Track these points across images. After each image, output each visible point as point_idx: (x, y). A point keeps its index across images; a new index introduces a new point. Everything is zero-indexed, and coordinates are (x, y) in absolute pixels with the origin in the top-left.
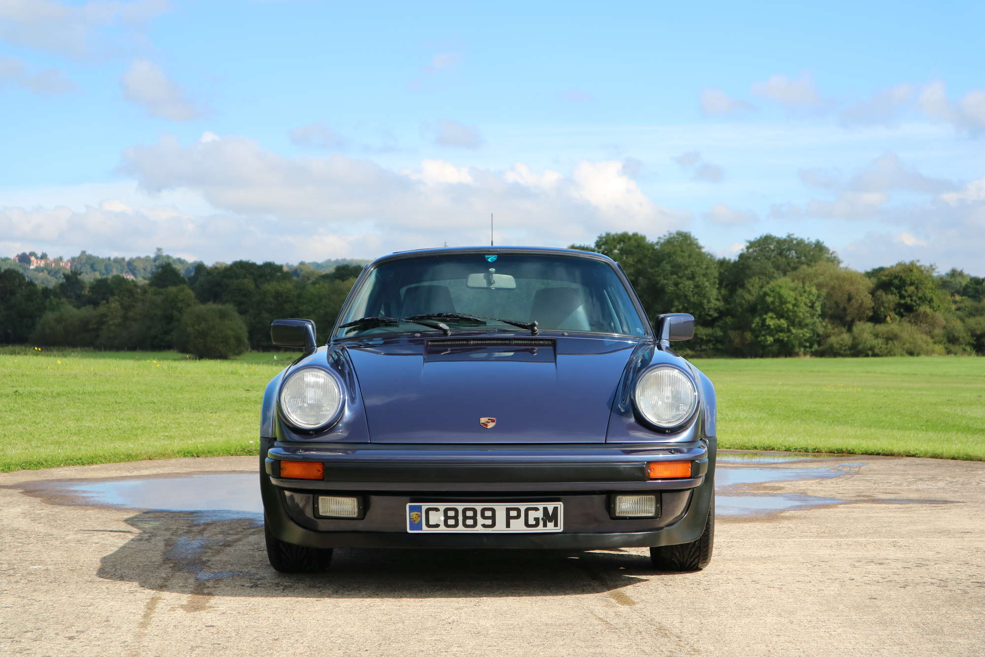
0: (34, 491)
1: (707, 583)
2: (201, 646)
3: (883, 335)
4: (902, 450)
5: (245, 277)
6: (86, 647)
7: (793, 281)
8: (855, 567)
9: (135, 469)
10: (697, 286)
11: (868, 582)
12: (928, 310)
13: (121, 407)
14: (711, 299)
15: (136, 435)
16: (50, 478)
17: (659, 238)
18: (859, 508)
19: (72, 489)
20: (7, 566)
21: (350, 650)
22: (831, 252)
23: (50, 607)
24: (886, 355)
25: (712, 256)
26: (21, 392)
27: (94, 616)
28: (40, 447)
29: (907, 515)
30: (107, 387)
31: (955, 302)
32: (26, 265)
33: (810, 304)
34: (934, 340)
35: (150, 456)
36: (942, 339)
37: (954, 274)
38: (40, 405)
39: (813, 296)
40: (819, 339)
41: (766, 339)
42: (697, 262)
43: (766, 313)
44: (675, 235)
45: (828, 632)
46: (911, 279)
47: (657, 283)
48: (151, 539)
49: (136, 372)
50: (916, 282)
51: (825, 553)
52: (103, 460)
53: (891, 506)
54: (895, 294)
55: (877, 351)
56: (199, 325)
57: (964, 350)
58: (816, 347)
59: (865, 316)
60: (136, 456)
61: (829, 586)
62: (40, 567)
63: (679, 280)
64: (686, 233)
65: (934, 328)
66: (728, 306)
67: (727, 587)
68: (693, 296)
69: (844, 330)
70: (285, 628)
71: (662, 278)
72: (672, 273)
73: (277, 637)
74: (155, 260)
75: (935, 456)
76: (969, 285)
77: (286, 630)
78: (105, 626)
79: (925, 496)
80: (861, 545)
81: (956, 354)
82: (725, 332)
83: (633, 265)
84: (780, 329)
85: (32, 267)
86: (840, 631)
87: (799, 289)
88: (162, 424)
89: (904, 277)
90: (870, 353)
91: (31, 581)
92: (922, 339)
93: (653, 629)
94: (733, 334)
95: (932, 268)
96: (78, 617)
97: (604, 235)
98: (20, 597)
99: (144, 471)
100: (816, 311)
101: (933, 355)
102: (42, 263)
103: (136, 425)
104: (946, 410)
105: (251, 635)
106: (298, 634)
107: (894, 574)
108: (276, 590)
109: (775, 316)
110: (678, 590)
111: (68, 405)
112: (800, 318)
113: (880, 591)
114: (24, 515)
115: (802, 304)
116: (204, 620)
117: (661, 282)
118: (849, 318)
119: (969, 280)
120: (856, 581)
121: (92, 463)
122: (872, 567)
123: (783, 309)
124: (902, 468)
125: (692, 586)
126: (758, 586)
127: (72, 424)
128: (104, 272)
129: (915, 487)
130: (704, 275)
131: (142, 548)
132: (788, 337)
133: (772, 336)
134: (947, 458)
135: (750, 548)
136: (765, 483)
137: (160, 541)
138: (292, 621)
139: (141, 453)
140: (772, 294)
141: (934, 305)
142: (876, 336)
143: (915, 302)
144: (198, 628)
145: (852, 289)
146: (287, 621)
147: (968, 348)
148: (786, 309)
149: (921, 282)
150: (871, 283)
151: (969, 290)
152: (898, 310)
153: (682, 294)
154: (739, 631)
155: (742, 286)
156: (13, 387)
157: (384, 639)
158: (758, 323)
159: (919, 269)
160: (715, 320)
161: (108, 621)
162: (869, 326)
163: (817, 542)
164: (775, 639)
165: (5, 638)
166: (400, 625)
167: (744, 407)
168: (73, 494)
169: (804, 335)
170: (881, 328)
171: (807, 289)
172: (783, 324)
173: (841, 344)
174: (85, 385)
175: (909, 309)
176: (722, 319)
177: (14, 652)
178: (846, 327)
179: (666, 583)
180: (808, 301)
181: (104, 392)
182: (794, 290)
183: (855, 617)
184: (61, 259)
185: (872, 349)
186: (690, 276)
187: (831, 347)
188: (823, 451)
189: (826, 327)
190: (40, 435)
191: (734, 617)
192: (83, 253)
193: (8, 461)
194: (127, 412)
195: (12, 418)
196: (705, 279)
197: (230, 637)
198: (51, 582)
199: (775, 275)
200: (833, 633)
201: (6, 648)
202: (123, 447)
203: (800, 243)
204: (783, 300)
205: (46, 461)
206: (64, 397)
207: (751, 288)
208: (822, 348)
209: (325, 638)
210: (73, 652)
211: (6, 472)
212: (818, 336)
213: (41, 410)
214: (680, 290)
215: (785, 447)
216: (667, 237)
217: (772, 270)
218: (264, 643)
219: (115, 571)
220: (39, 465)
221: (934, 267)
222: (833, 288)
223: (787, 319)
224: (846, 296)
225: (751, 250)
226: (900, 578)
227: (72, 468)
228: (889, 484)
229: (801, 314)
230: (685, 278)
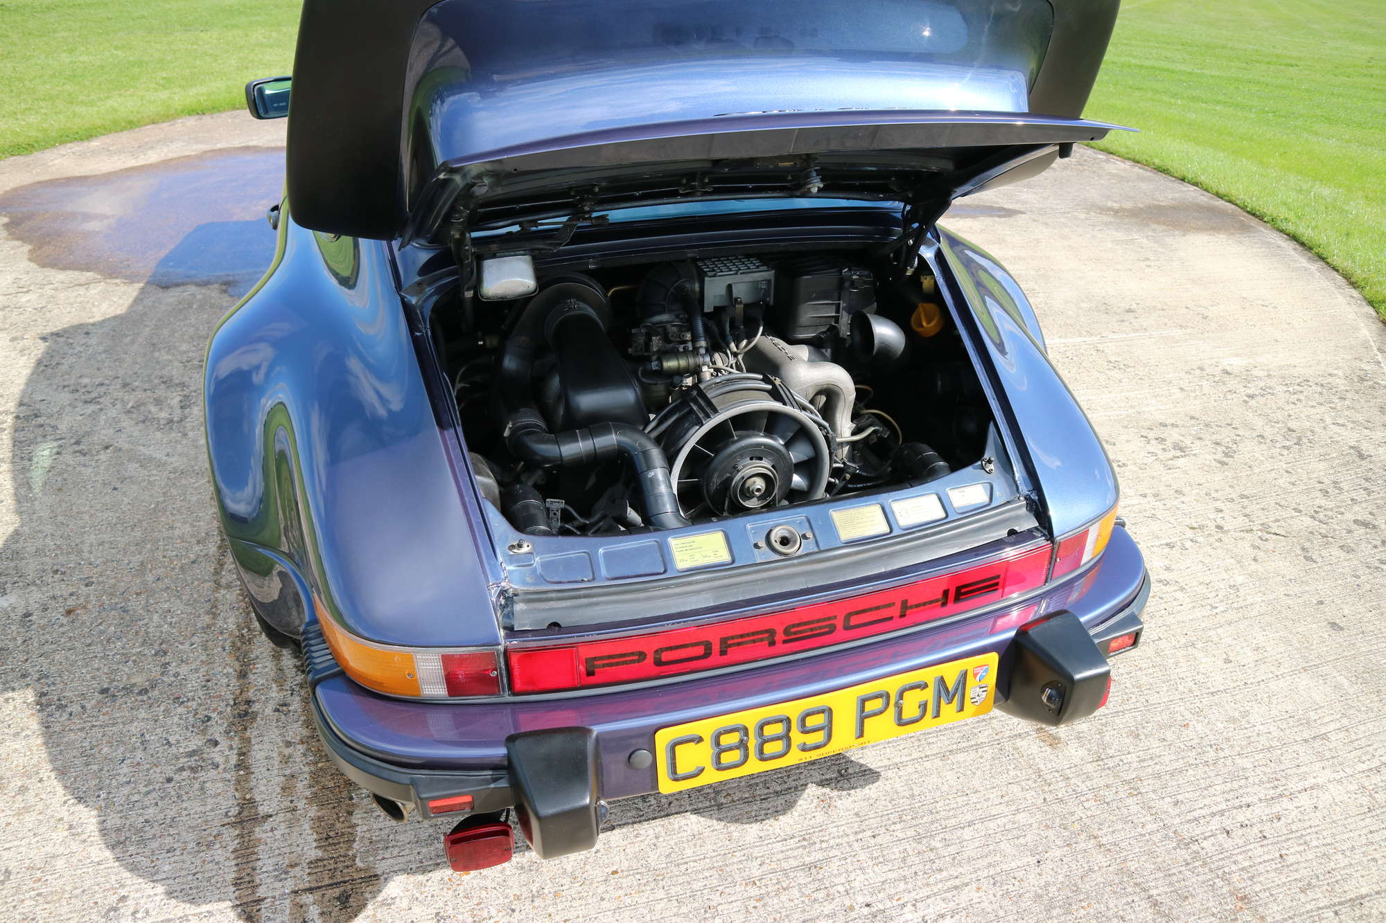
52: (103, 132)
60: (139, 121)
139: (143, 117)
205: (37, 142)
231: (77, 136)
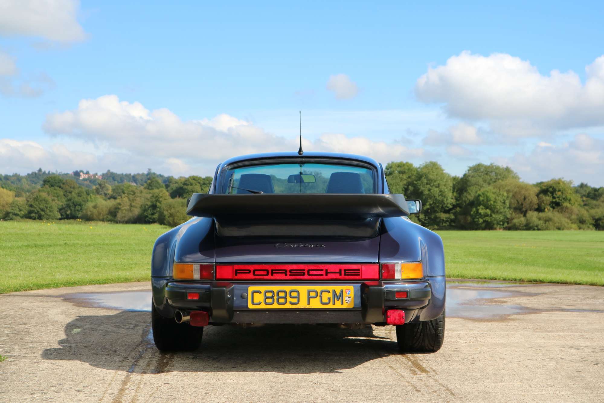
0: (70, 299)
1: (472, 360)
2: (160, 397)
3: (543, 218)
4: (572, 281)
5: (196, 185)
6: (88, 397)
7: (494, 188)
8: (562, 351)
9: (130, 286)
10: (441, 191)
11: (573, 361)
12: (569, 205)
13: (124, 252)
14: (449, 198)
15: (131, 268)
16: (80, 292)
17: (421, 165)
18: (555, 314)
19: (91, 298)
20: (46, 344)
21: (254, 401)
22: (514, 173)
23: (69, 370)
24: (545, 230)
25: (449, 175)
26: (68, 243)
27: (95, 376)
28: (76, 274)
29: (585, 319)
30: (117, 241)
31: (583, 201)
32: (77, 177)
33: (503, 202)
34: (572, 221)
35: (139, 279)
36: (576, 221)
37: (582, 186)
38: (78, 251)
39: (505, 197)
40: (508, 220)
41: (479, 220)
42: (441, 178)
43: (479, 206)
44: (429, 163)
45: (556, 394)
46: (559, 188)
47: (419, 189)
48: (135, 328)
49: (133, 233)
50: (562, 189)
51: (541, 341)
52: (111, 281)
53: (574, 313)
54: (550, 196)
55: (540, 227)
56: (170, 210)
57: (589, 227)
58: (506, 225)
59: (533, 208)
60: (131, 279)
61: (549, 363)
62: (66, 344)
63: (431, 188)
64: (435, 162)
65: (572, 215)
66: (458, 202)
67: (485, 362)
68: (439, 197)
69: (522, 215)
70: (213, 386)
71: (422, 187)
72: (427, 184)
73: (208, 391)
74: (148, 175)
75: (592, 284)
76: (591, 191)
77: (214, 387)
78: (102, 383)
79: (593, 307)
80: (562, 337)
81: (584, 229)
82: (455, 216)
83: (406, 180)
84: (486, 215)
85: (81, 178)
86: (563, 392)
87: (497, 193)
88: (147, 262)
89: (555, 187)
90: (536, 228)
91: (60, 354)
92: (565, 221)
93: (443, 390)
94: (461, 218)
95: (570, 182)
96: (85, 377)
97: (390, 163)
98: (51, 364)
99: (134, 288)
100: (506, 205)
101: (571, 230)
102: (86, 176)
103: (131, 262)
104: (588, 259)
105: (192, 390)
106: (221, 389)
107: (588, 355)
108: (209, 360)
109: (484, 208)
110: (455, 364)
111: (94, 251)
112: (497, 209)
113: (582, 367)
114: (62, 313)
115: (499, 202)
116: (163, 380)
117: (421, 189)
118: (524, 209)
119: (590, 189)
120: (565, 360)
121: (105, 283)
122: (573, 351)
123: (488, 204)
124: (574, 291)
125: (463, 361)
126: (504, 362)
127: (95, 261)
128: (120, 181)
129: (586, 302)
130: (445, 185)
131: (129, 333)
132: (491, 219)
133: (482, 218)
134: (600, 286)
135: (494, 338)
136: (495, 298)
137: (140, 329)
138: (218, 381)
139: (133, 278)
140: (482, 196)
141: (572, 202)
142: (540, 219)
143: (561, 200)
144: (159, 385)
145: (527, 194)
146: (214, 380)
147: (591, 226)
148: (490, 204)
149: (565, 190)
150: (537, 190)
151: (591, 194)
152: (551, 205)
153: (432, 195)
154: (498, 391)
155: (466, 191)
156: (64, 240)
157: (275, 394)
158: (475, 212)
159: (563, 182)
160: (451, 209)
161: (104, 380)
162: (536, 213)
163: (534, 335)
164: (523, 397)
165: (38, 391)
166: (285, 384)
167: (474, 255)
168: (92, 301)
169: (500, 218)
170: (542, 215)
171: (501, 193)
172: (488, 212)
173: (520, 224)
174: (104, 240)
175: (558, 204)
176: (454, 209)
177: (43, 400)
178: (523, 214)
179: (446, 359)
180: (502, 200)
181: (115, 244)
182: (494, 193)
183: (571, 384)
184: (96, 174)
185: (537, 226)
186: (437, 186)
187: (515, 225)
188: (525, 280)
189: (511, 214)
190: (77, 267)
191: (493, 382)
192: (109, 171)
193: (57, 282)
194: (127, 255)
195: (62, 258)
196: (445, 187)
197: (179, 391)
198: (72, 354)
199: (484, 185)
200: (559, 394)
201: (38, 397)
202: (124, 274)
203: (498, 168)
204: (489, 199)
205: (78, 282)
206: (92, 246)
207: (470, 192)
208: (510, 225)
209: (238, 392)
210: (79, 400)
211: (55, 288)
212: (508, 219)
213: (79, 253)
214: (431, 193)
215: (503, 278)
216: (424, 164)
217: (482, 183)
218: (200, 395)
219: (112, 347)
220: (74, 284)
221: (572, 181)
222: (516, 193)
223: (491, 209)
224: (523, 197)
225: (470, 172)
226: (592, 359)
227: (93, 286)
228: (569, 300)
229: (498, 207)
230: (434, 187)
231: (98, 282)
